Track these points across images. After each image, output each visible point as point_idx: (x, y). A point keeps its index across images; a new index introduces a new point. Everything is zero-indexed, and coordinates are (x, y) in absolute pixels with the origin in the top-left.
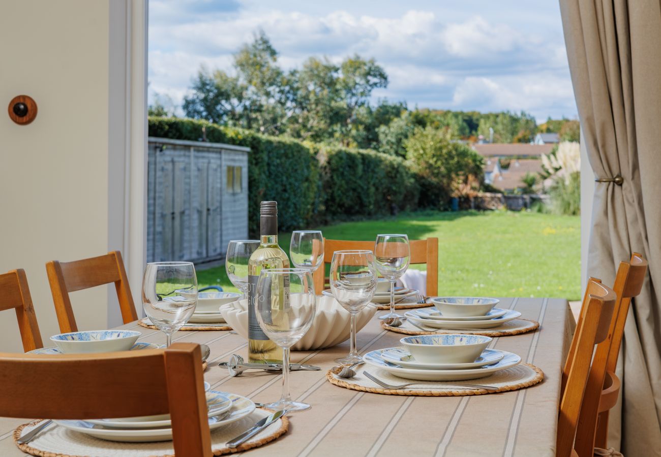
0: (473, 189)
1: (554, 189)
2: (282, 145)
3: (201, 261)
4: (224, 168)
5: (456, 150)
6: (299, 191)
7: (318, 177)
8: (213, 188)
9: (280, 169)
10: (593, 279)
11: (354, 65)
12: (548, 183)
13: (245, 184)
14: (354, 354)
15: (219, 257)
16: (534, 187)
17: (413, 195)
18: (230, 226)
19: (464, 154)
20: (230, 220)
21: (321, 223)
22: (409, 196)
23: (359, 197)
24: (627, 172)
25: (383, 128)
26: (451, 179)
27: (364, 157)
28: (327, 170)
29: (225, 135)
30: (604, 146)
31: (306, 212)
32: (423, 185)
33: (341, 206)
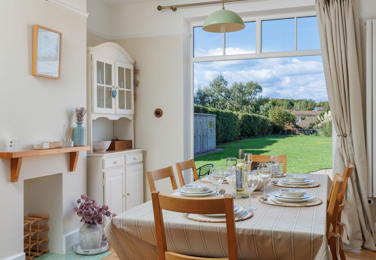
0: (292, 127)
1: (322, 127)
2: (226, 113)
3: (201, 152)
4: (208, 122)
5: (286, 114)
6: (232, 128)
7: (238, 123)
8: (204, 128)
9: (226, 121)
10: (337, 174)
11: (251, 85)
12: (319, 125)
13: (215, 127)
14: (266, 193)
15: (207, 151)
16: (314, 127)
17: (271, 130)
18: (210, 141)
19: (289, 115)
20: (210, 139)
21: (240, 139)
22: (269, 130)
23: (252, 130)
24: (348, 133)
25: (262, 106)
26: (284, 124)
27: (254, 117)
28: (241, 121)
29: (208, 110)
30: (340, 125)
31: (234, 136)
32: (274, 126)
33: (246, 133)
